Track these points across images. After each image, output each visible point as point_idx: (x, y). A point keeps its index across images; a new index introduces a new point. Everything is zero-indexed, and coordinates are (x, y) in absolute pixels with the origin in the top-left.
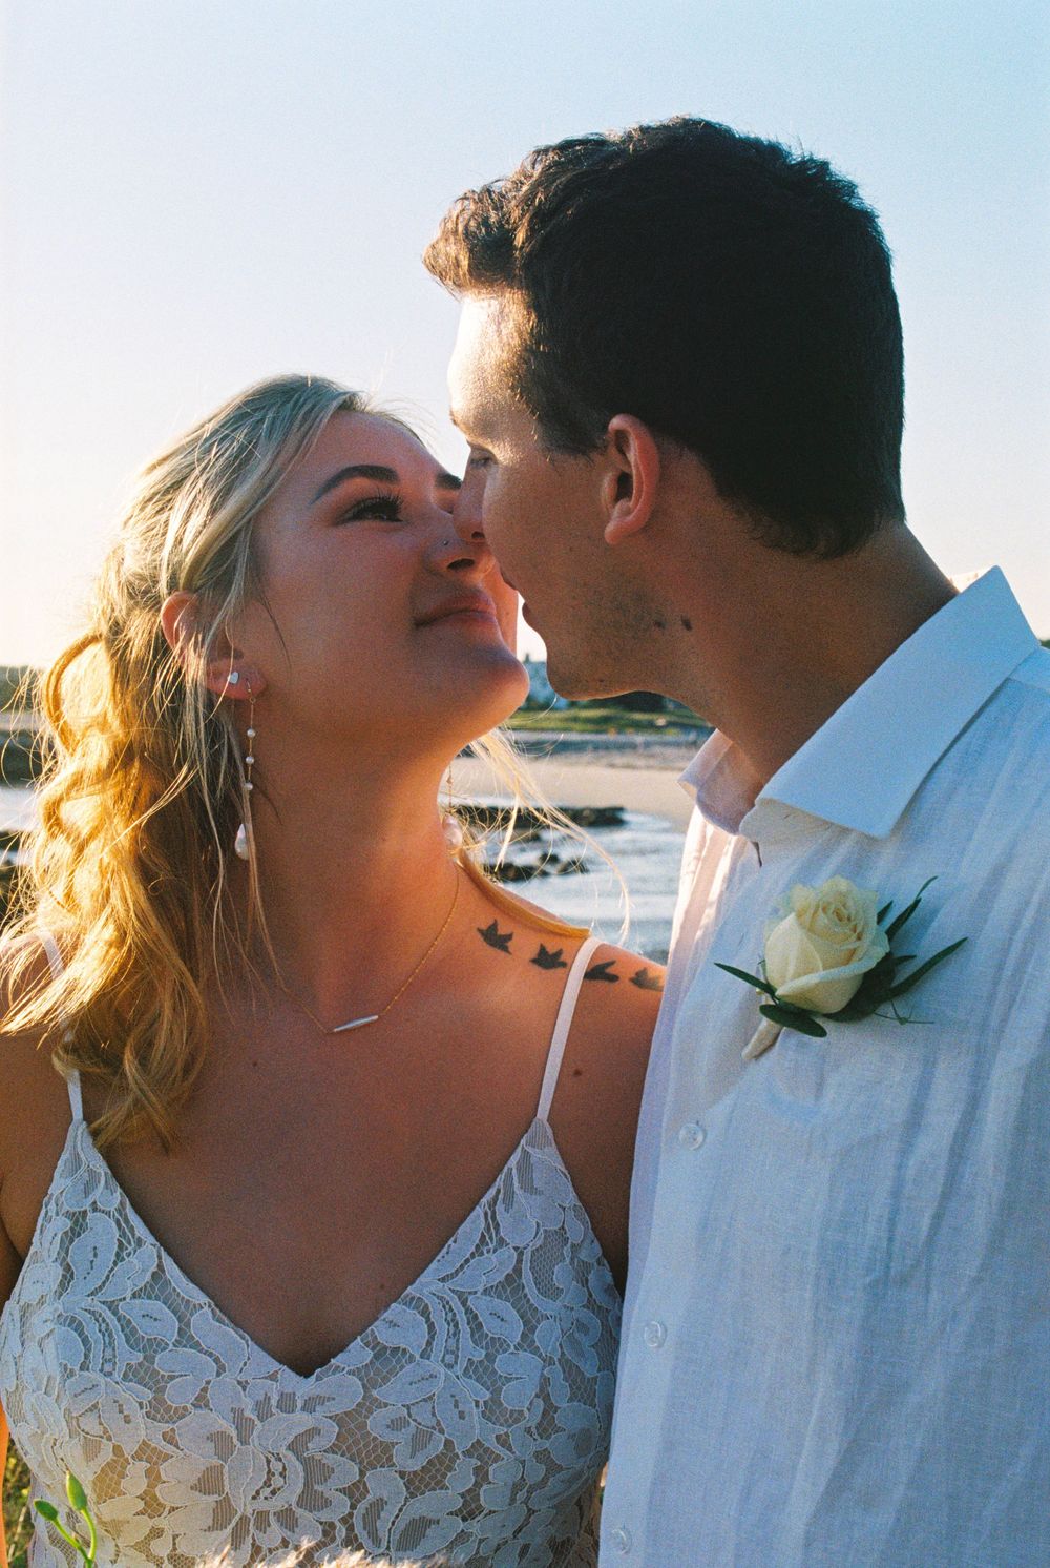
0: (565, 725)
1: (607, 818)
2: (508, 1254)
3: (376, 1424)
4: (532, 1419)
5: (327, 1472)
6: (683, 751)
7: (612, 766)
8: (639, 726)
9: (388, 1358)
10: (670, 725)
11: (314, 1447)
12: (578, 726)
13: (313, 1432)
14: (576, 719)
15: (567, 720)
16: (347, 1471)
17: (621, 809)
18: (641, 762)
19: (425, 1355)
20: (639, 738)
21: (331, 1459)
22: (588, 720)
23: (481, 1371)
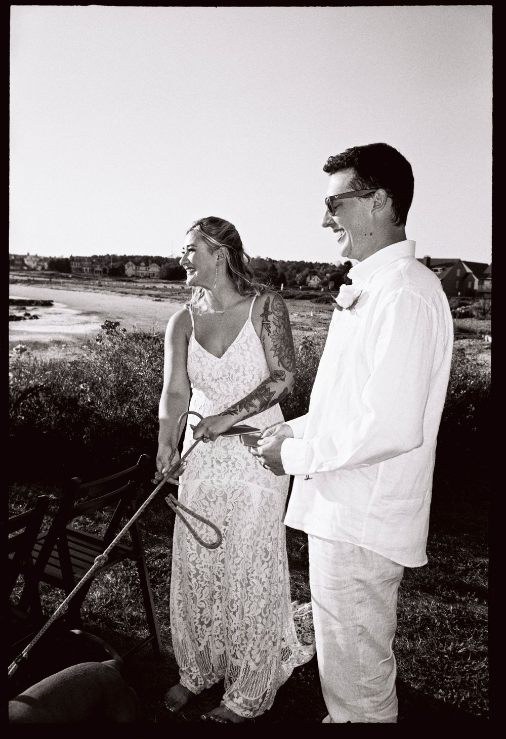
0: (39, 275)
1: (48, 304)
2: (246, 337)
3: (229, 363)
4: (249, 360)
5: (225, 371)
6: (75, 285)
7: (52, 288)
8: (63, 277)
9: (230, 354)
10: (73, 277)
11: (223, 368)
12: (43, 276)
13: (222, 366)
14: (43, 274)
15: (40, 274)
16: (227, 371)
17: (52, 301)
18: (61, 288)
19: (235, 353)
20: (61, 281)
21: (225, 369)
22: (47, 274)
23: (242, 354)
